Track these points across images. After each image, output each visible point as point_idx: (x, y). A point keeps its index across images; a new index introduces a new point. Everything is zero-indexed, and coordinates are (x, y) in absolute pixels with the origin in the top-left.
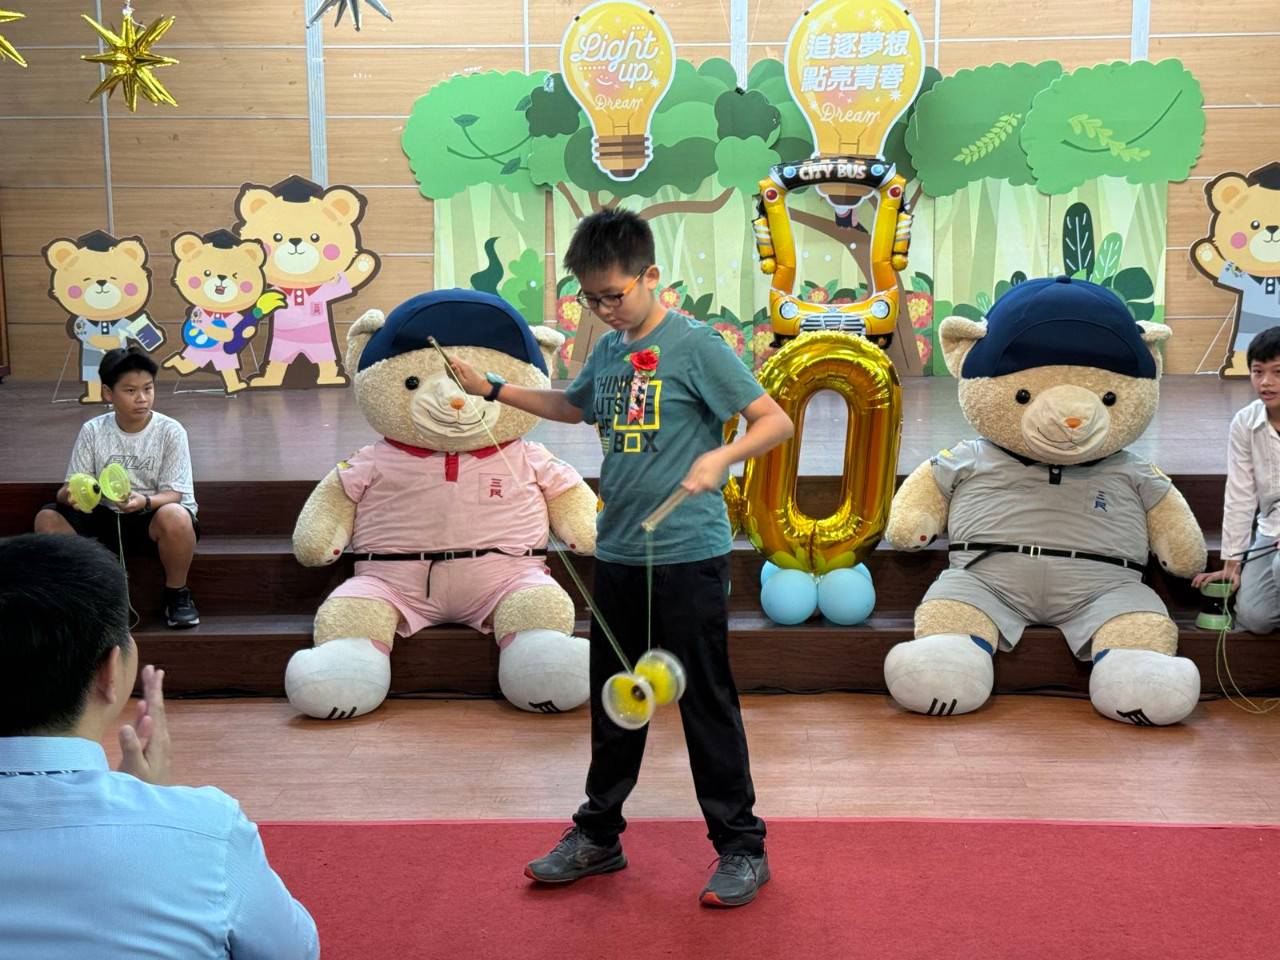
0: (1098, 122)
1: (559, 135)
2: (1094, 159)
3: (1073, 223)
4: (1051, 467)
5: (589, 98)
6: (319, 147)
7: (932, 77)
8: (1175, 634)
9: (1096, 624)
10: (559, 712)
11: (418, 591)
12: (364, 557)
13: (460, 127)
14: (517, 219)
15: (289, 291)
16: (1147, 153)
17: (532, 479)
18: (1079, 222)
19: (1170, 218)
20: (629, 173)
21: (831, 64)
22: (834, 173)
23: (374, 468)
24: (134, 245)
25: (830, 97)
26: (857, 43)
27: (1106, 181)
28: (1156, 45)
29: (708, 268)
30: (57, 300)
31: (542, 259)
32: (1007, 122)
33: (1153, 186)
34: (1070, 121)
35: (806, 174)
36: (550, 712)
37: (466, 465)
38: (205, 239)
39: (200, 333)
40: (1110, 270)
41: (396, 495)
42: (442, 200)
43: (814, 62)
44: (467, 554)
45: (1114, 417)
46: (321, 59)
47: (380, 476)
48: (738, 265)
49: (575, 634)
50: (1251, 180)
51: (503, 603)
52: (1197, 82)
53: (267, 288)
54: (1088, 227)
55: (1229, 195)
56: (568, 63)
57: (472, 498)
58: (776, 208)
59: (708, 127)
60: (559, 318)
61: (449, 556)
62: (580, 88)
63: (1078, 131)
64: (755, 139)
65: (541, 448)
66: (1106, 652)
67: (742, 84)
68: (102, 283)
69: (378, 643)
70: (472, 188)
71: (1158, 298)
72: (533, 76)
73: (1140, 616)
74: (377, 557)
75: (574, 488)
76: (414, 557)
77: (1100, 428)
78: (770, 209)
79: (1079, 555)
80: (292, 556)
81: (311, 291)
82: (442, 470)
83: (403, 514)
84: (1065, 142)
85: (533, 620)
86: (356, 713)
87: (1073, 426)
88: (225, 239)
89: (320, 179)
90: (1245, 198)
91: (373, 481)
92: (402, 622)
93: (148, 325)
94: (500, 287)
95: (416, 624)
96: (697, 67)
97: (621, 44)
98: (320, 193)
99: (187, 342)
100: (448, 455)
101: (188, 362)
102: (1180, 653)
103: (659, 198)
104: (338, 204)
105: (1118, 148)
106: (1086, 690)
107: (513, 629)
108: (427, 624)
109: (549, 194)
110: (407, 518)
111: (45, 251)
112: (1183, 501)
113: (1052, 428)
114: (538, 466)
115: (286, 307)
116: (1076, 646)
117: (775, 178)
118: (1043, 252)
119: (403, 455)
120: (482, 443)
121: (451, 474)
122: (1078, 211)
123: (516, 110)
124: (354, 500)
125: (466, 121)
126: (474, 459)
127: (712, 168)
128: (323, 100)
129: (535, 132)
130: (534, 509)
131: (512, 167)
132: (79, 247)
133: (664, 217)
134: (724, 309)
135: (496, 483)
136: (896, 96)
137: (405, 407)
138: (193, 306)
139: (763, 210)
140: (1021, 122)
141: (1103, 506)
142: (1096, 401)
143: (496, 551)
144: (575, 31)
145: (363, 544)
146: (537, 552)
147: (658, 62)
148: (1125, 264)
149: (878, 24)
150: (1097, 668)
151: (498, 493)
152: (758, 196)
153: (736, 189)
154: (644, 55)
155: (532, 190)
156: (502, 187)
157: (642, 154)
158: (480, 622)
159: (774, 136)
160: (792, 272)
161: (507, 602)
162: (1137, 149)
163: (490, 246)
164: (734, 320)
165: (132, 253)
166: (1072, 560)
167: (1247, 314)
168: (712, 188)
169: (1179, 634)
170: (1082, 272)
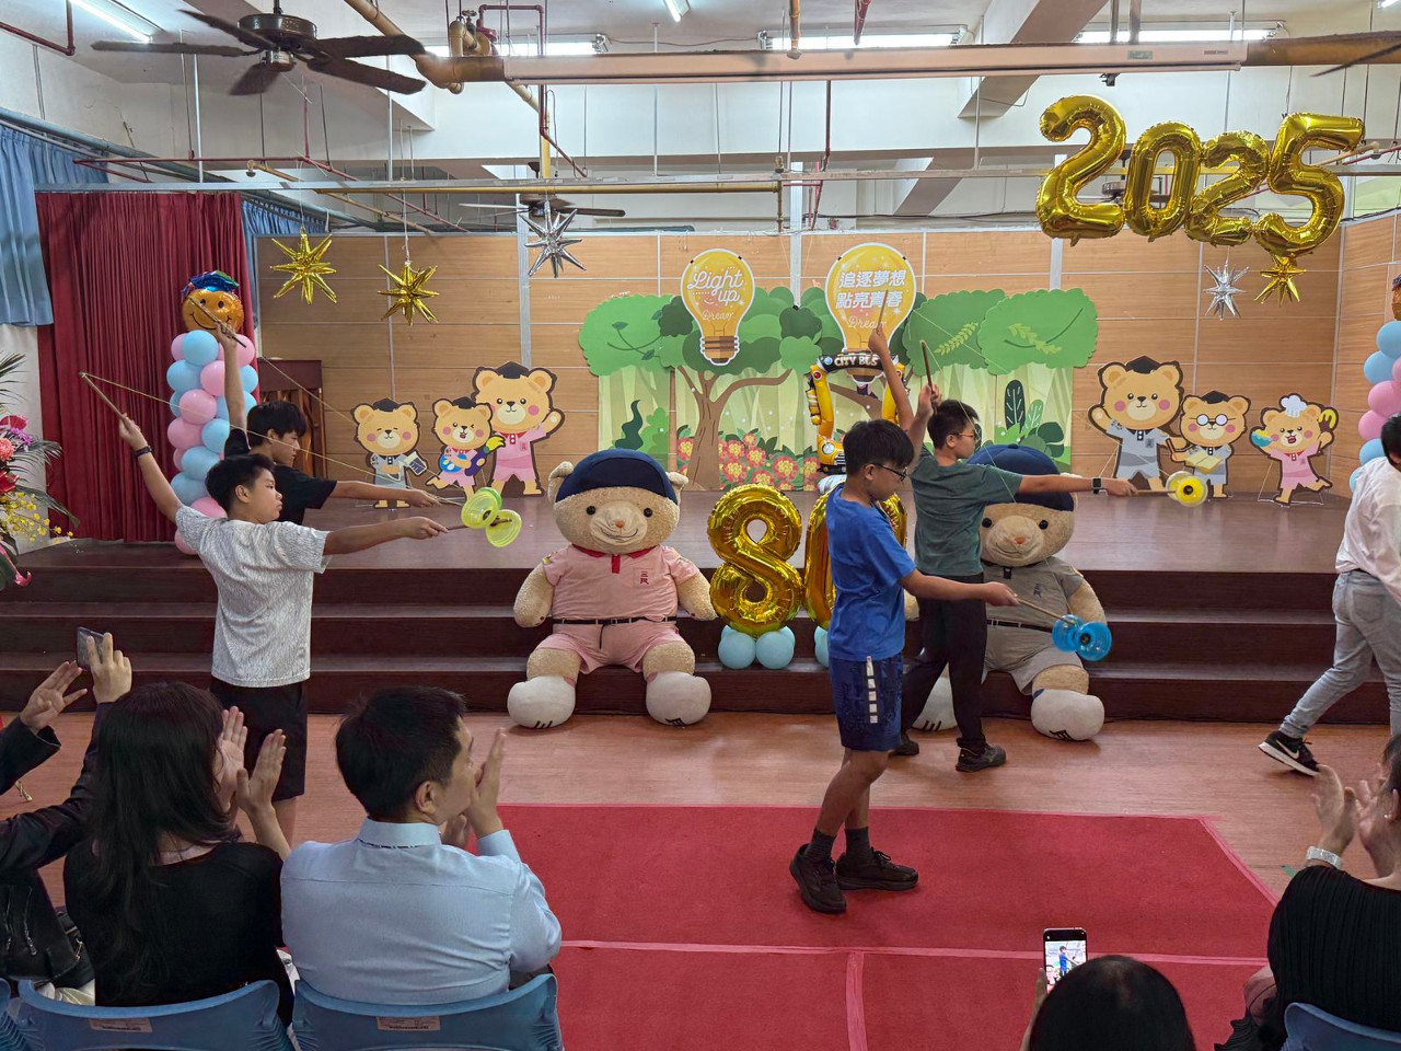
0: (1028, 328)
1: (680, 336)
2: (1024, 353)
3: (1011, 393)
4: (1005, 567)
5: (698, 311)
6: (526, 342)
7: (920, 299)
8: (1087, 680)
9: (1035, 672)
10: (684, 725)
11: (594, 644)
12: (559, 621)
13: (615, 330)
14: (652, 389)
15: (506, 435)
16: (1060, 349)
17: (667, 571)
18: (1015, 392)
19: (1075, 390)
20: (724, 360)
21: (854, 291)
22: (857, 361)
23: (566, 564)
24: (410, 408)
25: (855, 312)
26: (872, 278)
27: (1033, 366)
28: (1065, 280)
29: (775, 421)
30: (360, 442)
31: (667, 414)
32: (969, 328)
33: (1063, 370)
34: (1010, 327)
35: (839, 362)
36: (679, 725)
37: (625, 562)
38: (453, 404)
39: (450, 463)
40: (1035, 423)
41: (580, 581)
42: (604, 377)
43: (844, 290)
44: (625, 621)
45: (1046, 535)
46: (527, 287)
47: (572, 568)
48: (793, 418)
49: (696, 674)
50: (1128, 368)
51: (649, 653)
52: (1093, 304)
53: (492, 434)
54: (1021, 396)
55: (1114, 376)
56: (685, 289)
57: (629, 584)
58: (820, 384)
59: (775, 330)
60: (678, 451)
61: (614, 622)
62: (693, 306)
63: (1015, 333)
64: (806, 339)
65: (673, 550)
66: (1042, 690)
67: (797, 303)
68: (388, 432)
69: (567, 679)
70: (623, 369)
71: (1066, 442)
72: (663, 298)
73: (1064, 667)
74: (567, 622)
75: (693, 577)
76: (592, 622)
77: (1037, 542)
78: (816, 384)
79: (1023, 626)
80: (512, 619)
81: (520, 435)
82: (610, 565)
83: (585, 593)
84: (1006, 341)
85: (669, 665)
86: (553, 725)
87: (1020, 543)
88: (466, 403)
89: (526, 363)
90: (1124, 379)
91: (566, 572)
92: (583, 664)
93: (416, 460)
94: (640, 432)
95: (592, 665)
96: (768, 291)
97: (720, 278)
98: (527, 373)
99: (441, 468)
100: (613, 556)
101: (442, 482)
102: (1090, 692)
103: (743, 376)
104: (538, 379)
105: (1040, 345)
106: (1029, 715)
107: (655, 670)
108: (600, 665)
109: (673, 372)
110: (589, 597)
111: (352, 412)
112: (1091, 590)
113: (1005, 544)
114: (670, 562)
115: (504, 446)
116: (1022, 686)
117: (819, 365)
118: (992, 412)
119: (586, 556)
120: (636, 549)
121: (616, 568)
122: (1015, 386)
123: (654, 318)
124: (552, 584)
125: (619, 326)
126: (630, 559)
127: (777, 357)
128: (529, 313)
129: (664, 333)
130: (669, 591)
131: (648, 356)
132: (374, 408)
133: (746, 388)
134: (784, 447)
135: (644, 575)
136: (897, 311)
137: (586, 525)
138: (446, 446)
139: (812, 385)
140: (978, 328)
141: (1039, 593)
142: (1034, 525)
143: (644, 618)
144: (690, 270)
145: (559, 613)
146: (670, 619)
147: (744, 289)
148: (1045, 420)
149: (886, 265)
150: (1036, 701)
151: (645, 580)
152: (808, 375)
153: (793, 371)
154: (735, 285)
155: (662, 371)
156: (643, 369)
157: (732, 348)
158: (634, 665)
159: (817, 337)
160: (831, 424)
161: (652, 652)
162: (1053, 346)
163: (634, 406)
164: (790, 454)
165: (408, 413)
166: (1020, 629)
167: (1127, 454)
168: (778, 369)
169: (1090, 679)
170: (1017, 425)
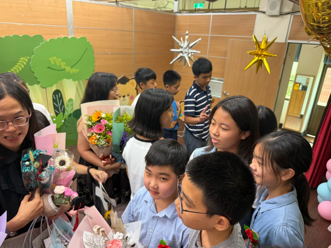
0: (60, 60)
3: (56, 97)
16: (78, 70)
18: (58, 96)
27: (65, 80)
28: (76, 31)
32: (23, 60)
33: (81, 81)
34: (50, 59)
40: (70, 111)
50: (118, 82)
52: (92, 46)
54: (61, 98)
63: (53, 63)
84: (49, 68)
105: (68, 69)
122: (57, 92)
140: (29, 60)
162: (74, 69)
170: (61, 113)
